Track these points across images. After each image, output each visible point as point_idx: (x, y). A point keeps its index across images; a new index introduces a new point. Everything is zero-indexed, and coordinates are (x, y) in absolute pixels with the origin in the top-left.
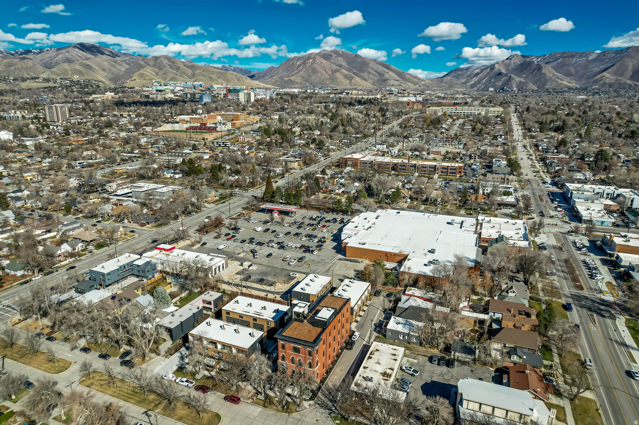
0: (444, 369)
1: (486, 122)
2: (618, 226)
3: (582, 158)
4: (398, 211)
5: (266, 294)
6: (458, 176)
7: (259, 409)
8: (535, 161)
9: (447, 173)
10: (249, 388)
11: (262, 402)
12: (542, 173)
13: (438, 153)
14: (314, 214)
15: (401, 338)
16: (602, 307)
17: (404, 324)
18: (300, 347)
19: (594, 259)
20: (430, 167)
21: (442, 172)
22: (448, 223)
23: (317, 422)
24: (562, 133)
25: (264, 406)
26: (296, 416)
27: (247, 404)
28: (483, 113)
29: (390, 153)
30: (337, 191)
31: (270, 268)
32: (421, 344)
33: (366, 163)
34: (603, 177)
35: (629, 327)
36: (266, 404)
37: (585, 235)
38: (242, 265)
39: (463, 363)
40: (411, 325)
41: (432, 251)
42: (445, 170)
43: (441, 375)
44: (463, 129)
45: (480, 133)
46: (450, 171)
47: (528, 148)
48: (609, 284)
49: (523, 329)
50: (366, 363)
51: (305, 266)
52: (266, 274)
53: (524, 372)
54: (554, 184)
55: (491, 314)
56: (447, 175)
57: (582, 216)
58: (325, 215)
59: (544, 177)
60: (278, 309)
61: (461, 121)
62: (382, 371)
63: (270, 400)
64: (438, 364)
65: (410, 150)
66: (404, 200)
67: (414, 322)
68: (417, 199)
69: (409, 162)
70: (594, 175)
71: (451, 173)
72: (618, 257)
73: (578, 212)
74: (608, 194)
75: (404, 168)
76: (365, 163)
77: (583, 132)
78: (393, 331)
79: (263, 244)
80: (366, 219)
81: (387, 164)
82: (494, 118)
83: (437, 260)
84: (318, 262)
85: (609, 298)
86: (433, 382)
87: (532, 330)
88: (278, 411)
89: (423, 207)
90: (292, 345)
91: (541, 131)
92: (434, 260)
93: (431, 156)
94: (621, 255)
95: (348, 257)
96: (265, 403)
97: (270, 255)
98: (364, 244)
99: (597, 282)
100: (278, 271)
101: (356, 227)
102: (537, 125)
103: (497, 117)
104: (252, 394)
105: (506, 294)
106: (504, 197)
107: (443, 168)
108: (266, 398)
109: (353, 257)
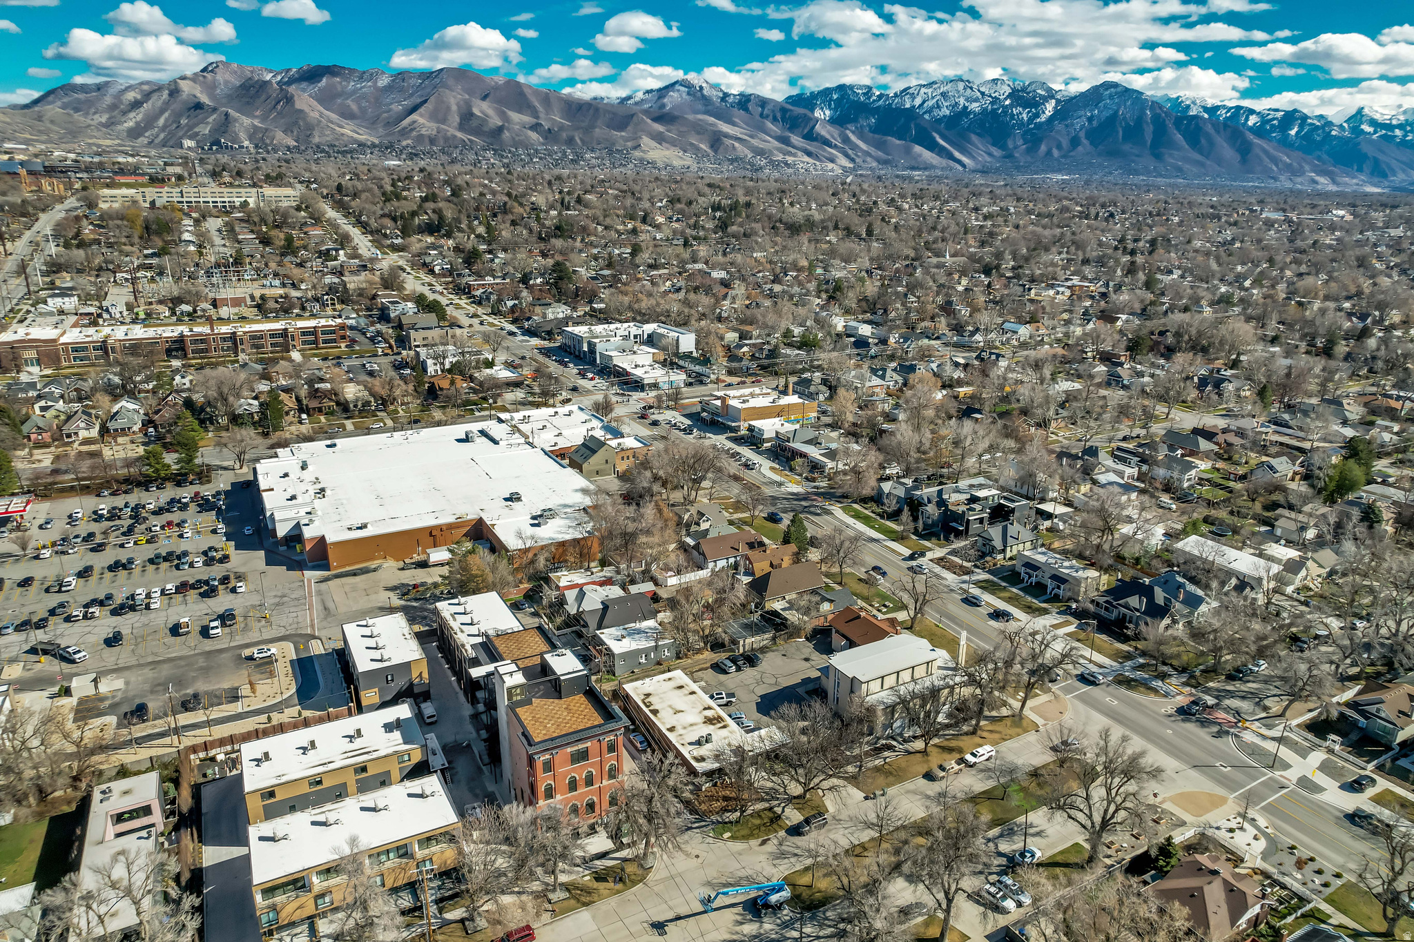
0: (749, 673)
1: (281, 220)
2: (691, 384)
4: (329, 442)
6: (343, 345)
7: (584, 915)
9: (315, 342)
10: (506, 899)
11: (573, 902)
14: (81, 506)
15: (643, 661)
16: (804, 503)
18: (589, 744)
19: (721, 440)
20: (272, 336)
21: (304, 343)
22: (459, 441)
23: (700, 860)
25: (586, 904)
26: (657, 877)
27: (548, 927)
28: (252, 202)
29: (106, 316)
31: (166, 666)
32: (678, 657)
33: (85, 349)
35: (852, 516)
36: (583, 899)
37: (668, 408)
38: (67, 692)
40: (639, 632)
41: (513, 498)
42: (312, 338)
43: (760, 682)
46: (321, 337)
47: (408, 269)
48: (772, 468)
49: (784, 565)
50: (663, 723)
51: (255, 625)
52: (180, 682)
53: (859, 617)
54: (531, 333)
55: (711, 565)
56: (317, 348)
57: (642, 379)
58: (135, 497)
59: (496, 322)
60: (398, 720)
62: (700, 719)
63: (577, 888)
64: (739, 669)
68: (320, 410)
70: (574, 309)
71: (325, 342)
72: (751, 429)
74: (635, 337)
75: (202, 346)
78: (627, 656)
80: (286, 475)
81: (153, 343)
82: (293, 212)
83: (550, 510)
84: (278, 604)
85: (794, 488)
86: (761, 697)
87: (795, 563)
89: (349, 425)
90: (569, 750)
92: (544, 510)
94: (757, 423)
95: (336, 568)
96: (578, 901)
97: (113, 641)
98: (363, 527)
99: (759, 471)
100: (201, 662)
101: (293, 498)
102: (388, 222)
104: (530, 904)
105: (697, 528)
108: (568, 890)
109: (344, 566)
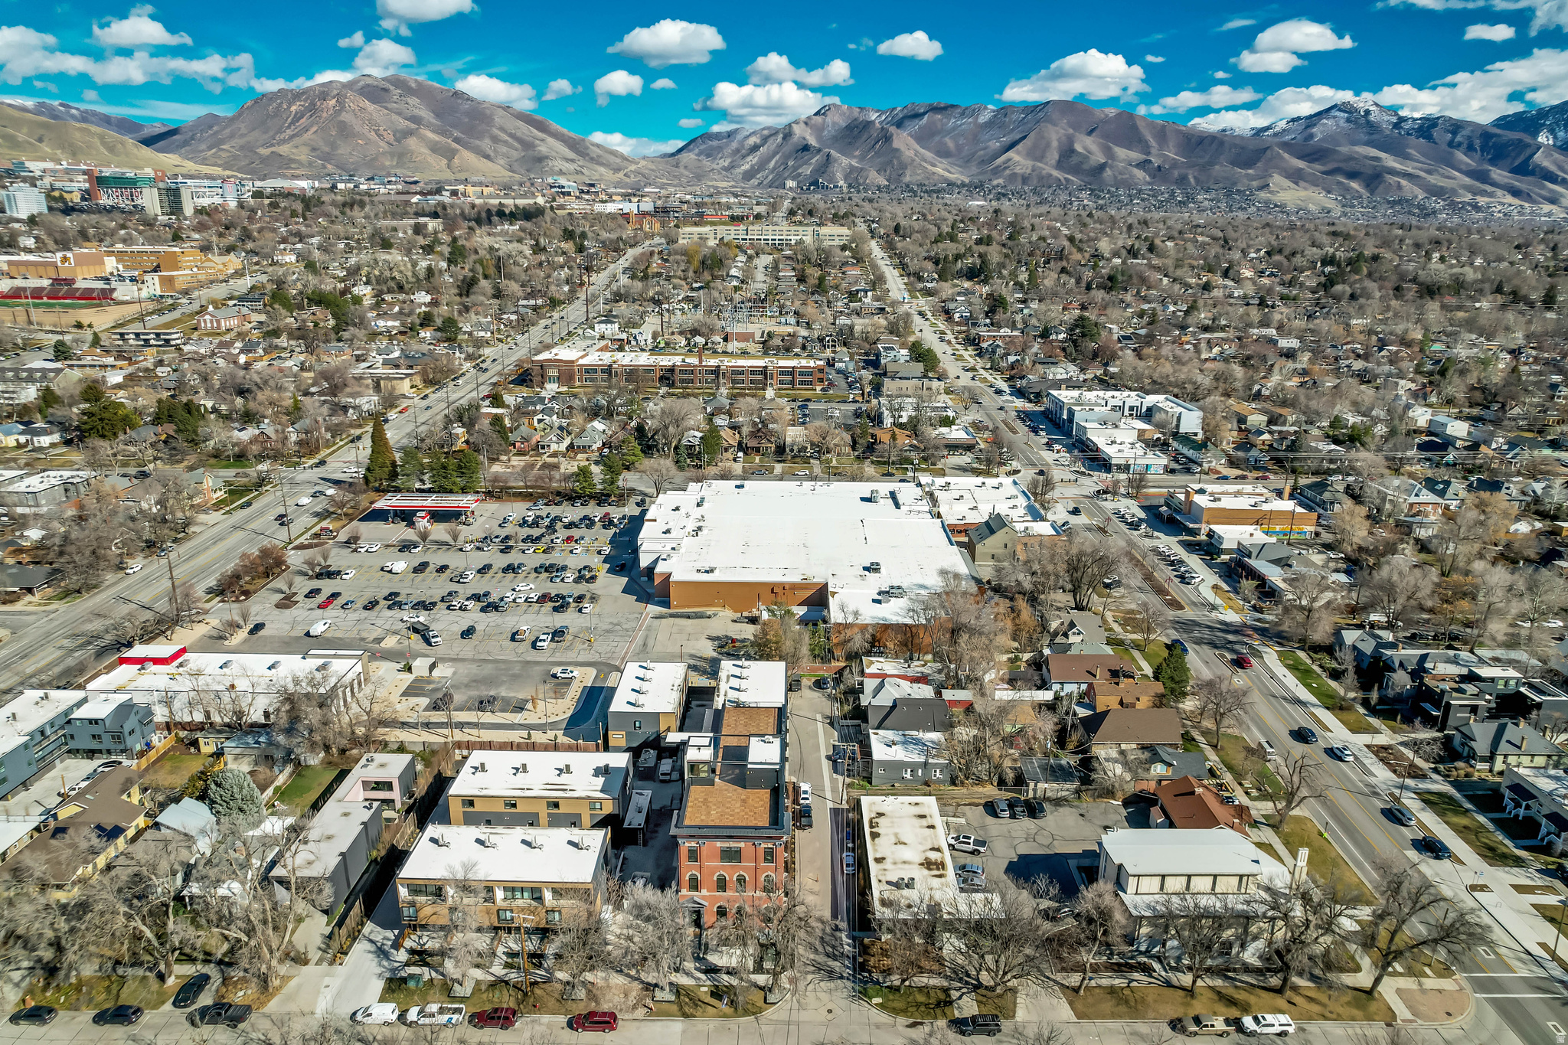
0: (1026, 824)
1: (824, 260)
2: (1173, 471)
3: (1045, 334)
4: (738, 483)
5: (525, 734)
6: (818, 388)
7: (677, 1026)
8: (958, 346)
9: (792, 382)
10: (618, 980)
11: (675, 1008)
12: (982, 372)
13: (746, 337)
14: (517, 510)
15: (908, 776)
16: (1231, 637)
17: (904, 743)
18: (742, 845)
19: (1169, 543)
20: (753, 372)
21: (781, 382)
22: (863, 499)
23: (830, 1016)
24: (985, 282)
25: (685, 1015)
26: (775, 1017)
27: (636, 1024)
28: (808, 240)
29: (633, 343)
30: (554, 447)
31: (490, 666)
32: (953, 782)
33: (595, 371)
34: (1099, 372)
35: (1288, 667)
36: (686, 1009)
37: (1128, 495)
38: (409, 669)
39: (1058, 802)
40: (917, 742)
41: (873, 568)
42: (789, 378)
43: (1030, 838)
44: (778, 279)
45: (820, 287)
46: (798, 378)
47: (929, 315)
48: (1215, 587)
49: (1139, 706)
50: (875, 850)
51: (578, 646)
52: (488, 681)
53: (1193, 793)
54: (1020, 393)
55: (1056, 687)
56: (793, 389)
57: (1110, 458)
58: (555, 511)
59: (990, 378)
60: (607, 766)
61: (766, 260)
62: (920, 859)
63: (688, 995)
64: (1013, 816)
65: (681, 333)
66: (729, 455)
67: (921, 735)
68: (758, 450)
69: (701, 361)
70: (1083, 370)
71: (802, 383)
72: (1211, 534)
73: (1098, 450)
74: (1131, 408)
75: (691, 377)
76: (590, 370)
77: (1023, 277)
78: (888, 765)
79: (434, 604)
80: (677, 509)
81: (648, 370)
82: (838, 251)
83: (899, 587)
84: (608, 631)
85: (1231, 617)
86: (1021, 857)
87: (1155, 706)
88: (725, 1016)
89: (778, 468)
90: (719, 844)
91: (942, 277)
92: (892, 587)
93: (733, 346)
94: (1218, 529)
95: (677, 607)
96: (681, 1008)
97: (468, 633)
98: (711, 571)
99: (1196, 589)
100: (517, 669)
101: (668, 531)
102: (930, 266)
103: (844, 248)
104: (634, 993)
105: (1064, 640)
106: (944, 430)
107: (782, 373)
108: (678, 994)
109: (684, 607)
